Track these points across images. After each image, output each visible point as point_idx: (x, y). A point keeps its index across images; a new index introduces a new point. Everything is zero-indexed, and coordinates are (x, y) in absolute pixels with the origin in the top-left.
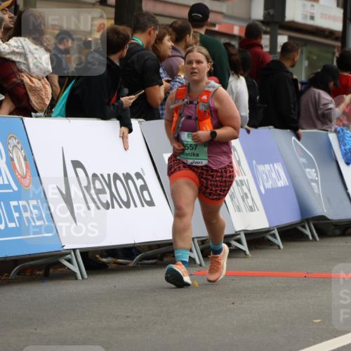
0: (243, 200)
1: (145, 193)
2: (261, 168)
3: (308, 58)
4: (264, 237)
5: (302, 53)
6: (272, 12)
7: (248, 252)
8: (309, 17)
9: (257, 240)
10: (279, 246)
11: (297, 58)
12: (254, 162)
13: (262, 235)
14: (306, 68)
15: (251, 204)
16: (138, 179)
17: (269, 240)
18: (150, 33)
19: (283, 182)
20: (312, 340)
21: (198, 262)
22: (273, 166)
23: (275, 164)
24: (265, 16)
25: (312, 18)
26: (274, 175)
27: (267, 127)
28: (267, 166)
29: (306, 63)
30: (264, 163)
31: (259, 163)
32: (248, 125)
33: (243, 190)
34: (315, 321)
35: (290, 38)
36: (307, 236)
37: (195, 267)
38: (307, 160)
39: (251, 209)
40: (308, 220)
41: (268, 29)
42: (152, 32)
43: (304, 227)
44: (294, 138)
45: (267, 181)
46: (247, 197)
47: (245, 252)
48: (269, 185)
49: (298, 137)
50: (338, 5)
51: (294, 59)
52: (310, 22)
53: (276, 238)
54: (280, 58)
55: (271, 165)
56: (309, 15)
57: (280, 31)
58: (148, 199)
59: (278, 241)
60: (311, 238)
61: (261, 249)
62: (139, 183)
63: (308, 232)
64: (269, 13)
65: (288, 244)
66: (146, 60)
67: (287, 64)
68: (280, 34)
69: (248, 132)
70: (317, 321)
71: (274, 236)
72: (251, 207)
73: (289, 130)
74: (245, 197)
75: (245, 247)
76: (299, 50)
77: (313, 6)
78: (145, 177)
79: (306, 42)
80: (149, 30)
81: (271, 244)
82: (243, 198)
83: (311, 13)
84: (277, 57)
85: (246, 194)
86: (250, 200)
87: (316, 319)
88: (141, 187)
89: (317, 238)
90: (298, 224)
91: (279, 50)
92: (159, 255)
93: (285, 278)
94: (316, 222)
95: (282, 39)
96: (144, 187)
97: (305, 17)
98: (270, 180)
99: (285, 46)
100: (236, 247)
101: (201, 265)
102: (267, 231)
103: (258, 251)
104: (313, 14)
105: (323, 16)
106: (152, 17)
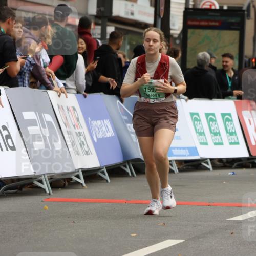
0: (81, 147)
1: (9, 141)
2: (94, 123)
3: (130, 44)
4: (96, 174)
5: (125, 39)
6: (102, 9)
7: (84, 185)
8: (130, 14)
9: (91, 176)
10: (107, 180)
11: (121, 43)
12: (89, 119)
13: (95, 173)
14: (128, 50)
15: (86, 149)
16: (4, 130)
17: (100, 176)
18: (9, 23)
19: (110, 133)
20: (130, 249)
21: (47, 191)
22: (104, 122)
23: (105, 120)
24: (98, 12)
25: (132, 14)
26: (104, 128)
27: (98, 93)
28: (99, 122)
29: (128, 47)
30: (96, 119)
31: (92, 119)
32: (85, 92)
33: (81, 139)
34: (132, 235)
35: (116, 28)
36: (128, 173)
37: (46, 195)
38: (128, 118)
39: (87, 153)
40: (128, 162)
41: (100, 22)
42: (10, 22)
43: (125, 166)
44: (118, 101)
45: (99, 133)
46: (84, 145)
47: (82, 184)
48: (100, 136)
49: (122, 101)
50: (151, 5)
51: (119, 44)
52: (130, 17)
53: (105, 174)
54: (109, 43)
55: (102, 121)
56: (130, 12)
57: (108, 23)
58: (11, 145)
59: (107, 177)
60: (130, 174)
61: (94, 182)
62: (5, 133)
63: (128, 170)
64: (100, 10)
65: (114, 179)
66: (5, 43)
67: (114, 48)
68: (108, 25)
69: (85, 96)
70: (134, 235)
71: (103, 173)
72: (86, 152)
73: (115, 96)
74: (82, 144)
75: (82, 181)
76: (123, 38)
77: (132, 5)
78: (9, 129)
79: (128, 32)
80: (8, 20)
81: (102, 179)
82: (81, 145)
83: (131, 10)
84: (107, 42)
85: (83, 142)
86: (86, 147)
87: (133, 233)
88: (6, 136)
89: (135, 175)
90: (121, 164)
91: (108, 37)
92: (19, 187)
93: (111, 204)
94: (134, 163)
95: (110, 29)
96: (9, 136)
97: (127, 13)
98: (101, 132)
99: (112, 34)
100: (76, 181)
101: (49, 194)
102: (99, 169)
103: (92, 184)
104: (133, 11)
105: (140, 12)
106: (11, 11)
